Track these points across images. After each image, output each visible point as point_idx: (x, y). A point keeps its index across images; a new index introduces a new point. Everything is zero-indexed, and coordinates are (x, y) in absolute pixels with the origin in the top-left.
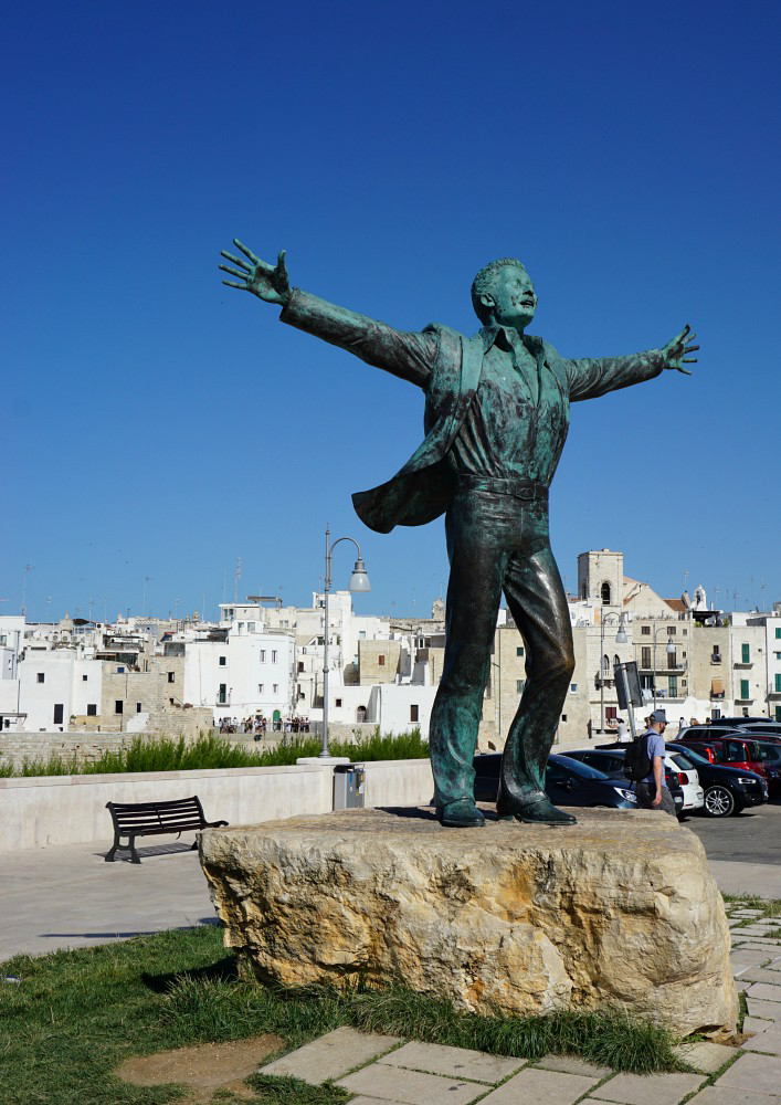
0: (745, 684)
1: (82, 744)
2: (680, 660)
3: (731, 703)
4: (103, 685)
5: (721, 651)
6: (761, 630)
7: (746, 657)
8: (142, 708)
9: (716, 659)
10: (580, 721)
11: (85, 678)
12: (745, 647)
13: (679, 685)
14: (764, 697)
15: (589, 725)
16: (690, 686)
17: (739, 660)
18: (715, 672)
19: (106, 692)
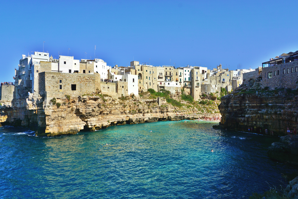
0: (181, 79)
1: (85, 77)
2: (171, 74)
3: (179, 82)
4: (80, 66)
5: (177, 73)
6: (183, 70)
7: (181, 75)
8: (90, 72)
9: (177, 75)
10: (156, 85)
11: (75, 64)
12: (181, 73)
13: (171, 79)
14: (183, 82)
15: (158, 85)
16: (173, 79)
17: (180, 75)
18: (177, 77)
19: (81, 68)
